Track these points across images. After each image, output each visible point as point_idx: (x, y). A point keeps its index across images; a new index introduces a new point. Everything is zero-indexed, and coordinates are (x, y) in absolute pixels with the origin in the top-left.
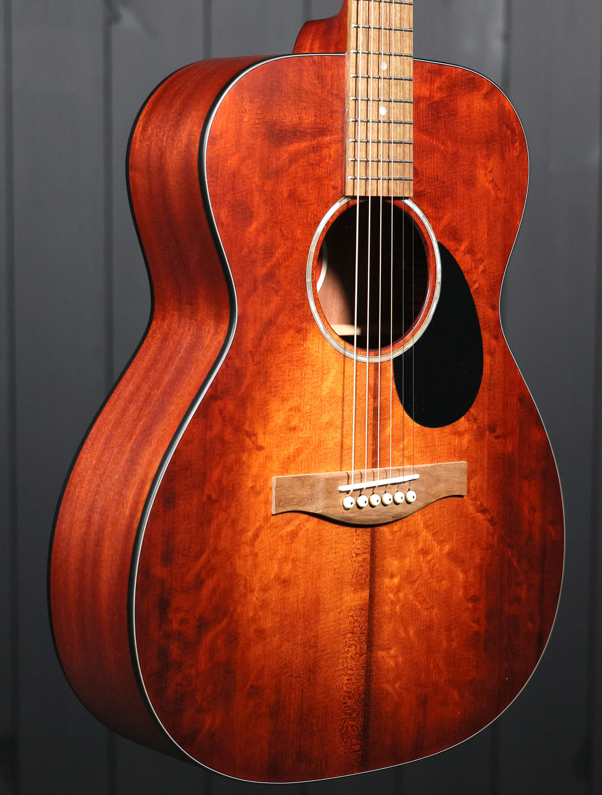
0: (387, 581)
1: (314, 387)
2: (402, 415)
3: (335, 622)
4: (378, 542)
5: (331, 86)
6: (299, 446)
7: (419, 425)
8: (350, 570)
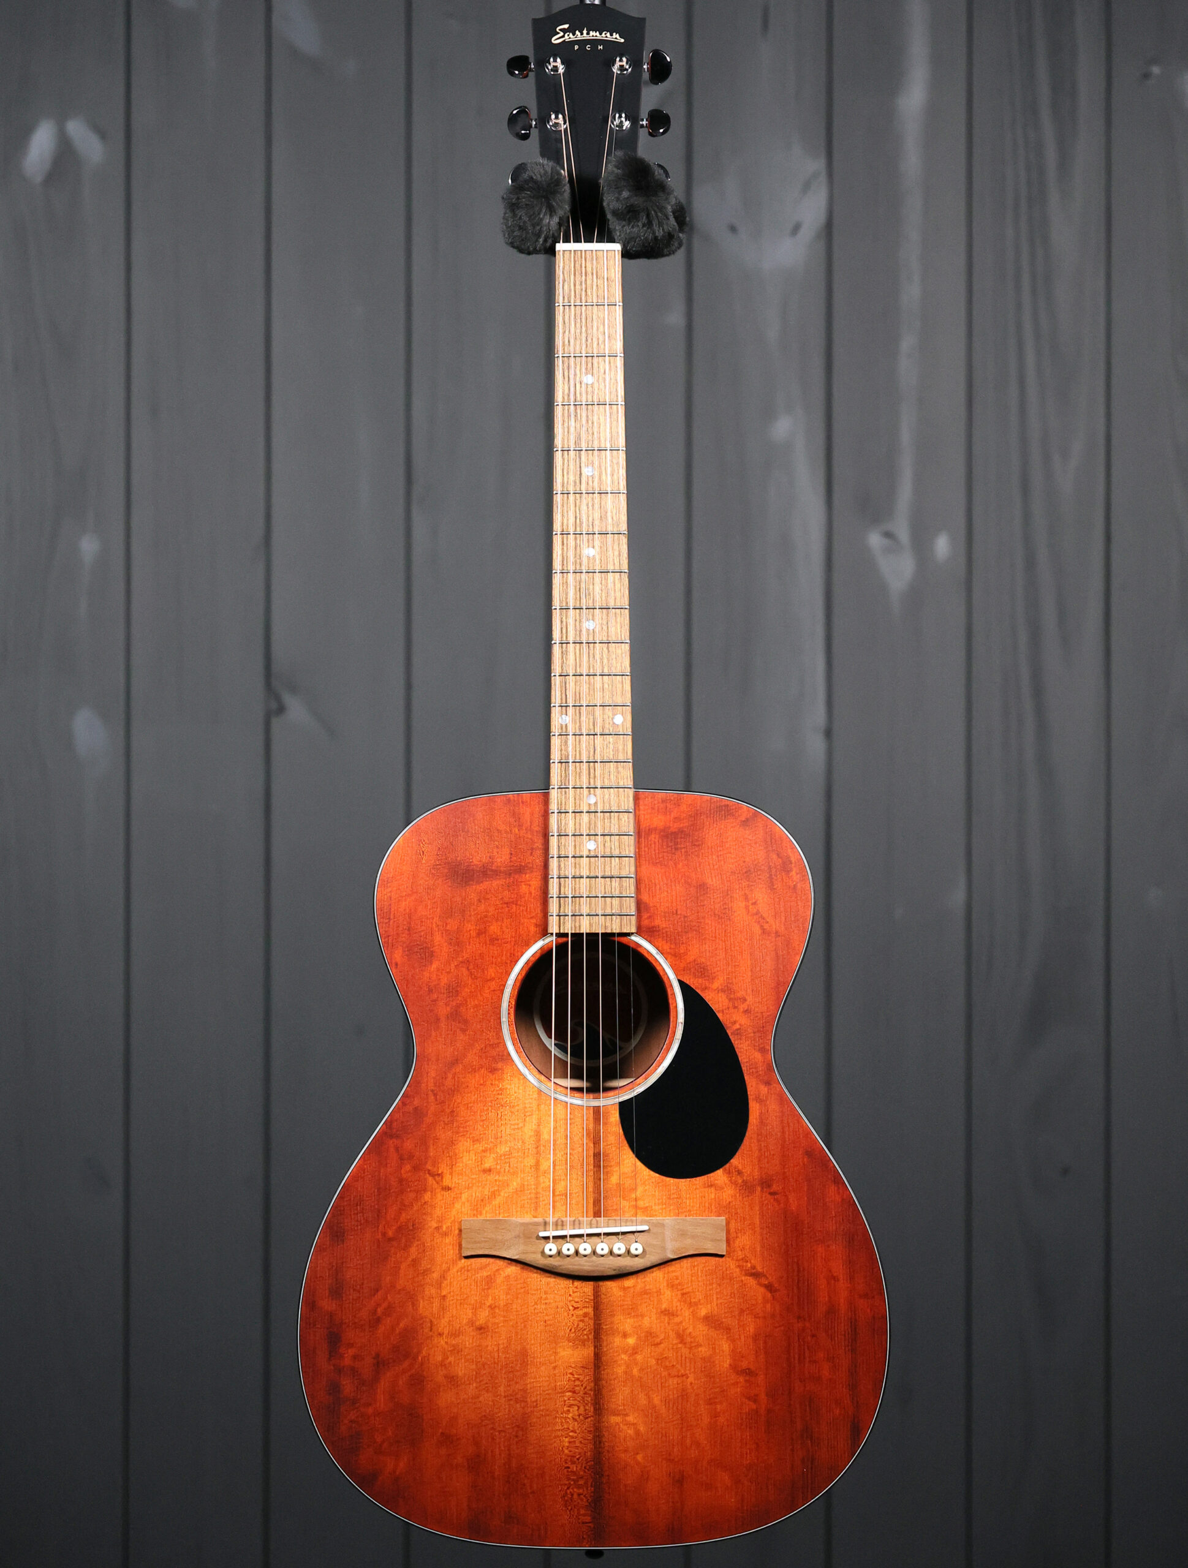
0: (617, 1341)
1: (514, 1129)
2: (634, 1162)
3: (549, 1377)
4: (603, 1296)
5: (531, 823)
6: (496, 1188)
7: (657, 1175)
8: (566, 1324)
